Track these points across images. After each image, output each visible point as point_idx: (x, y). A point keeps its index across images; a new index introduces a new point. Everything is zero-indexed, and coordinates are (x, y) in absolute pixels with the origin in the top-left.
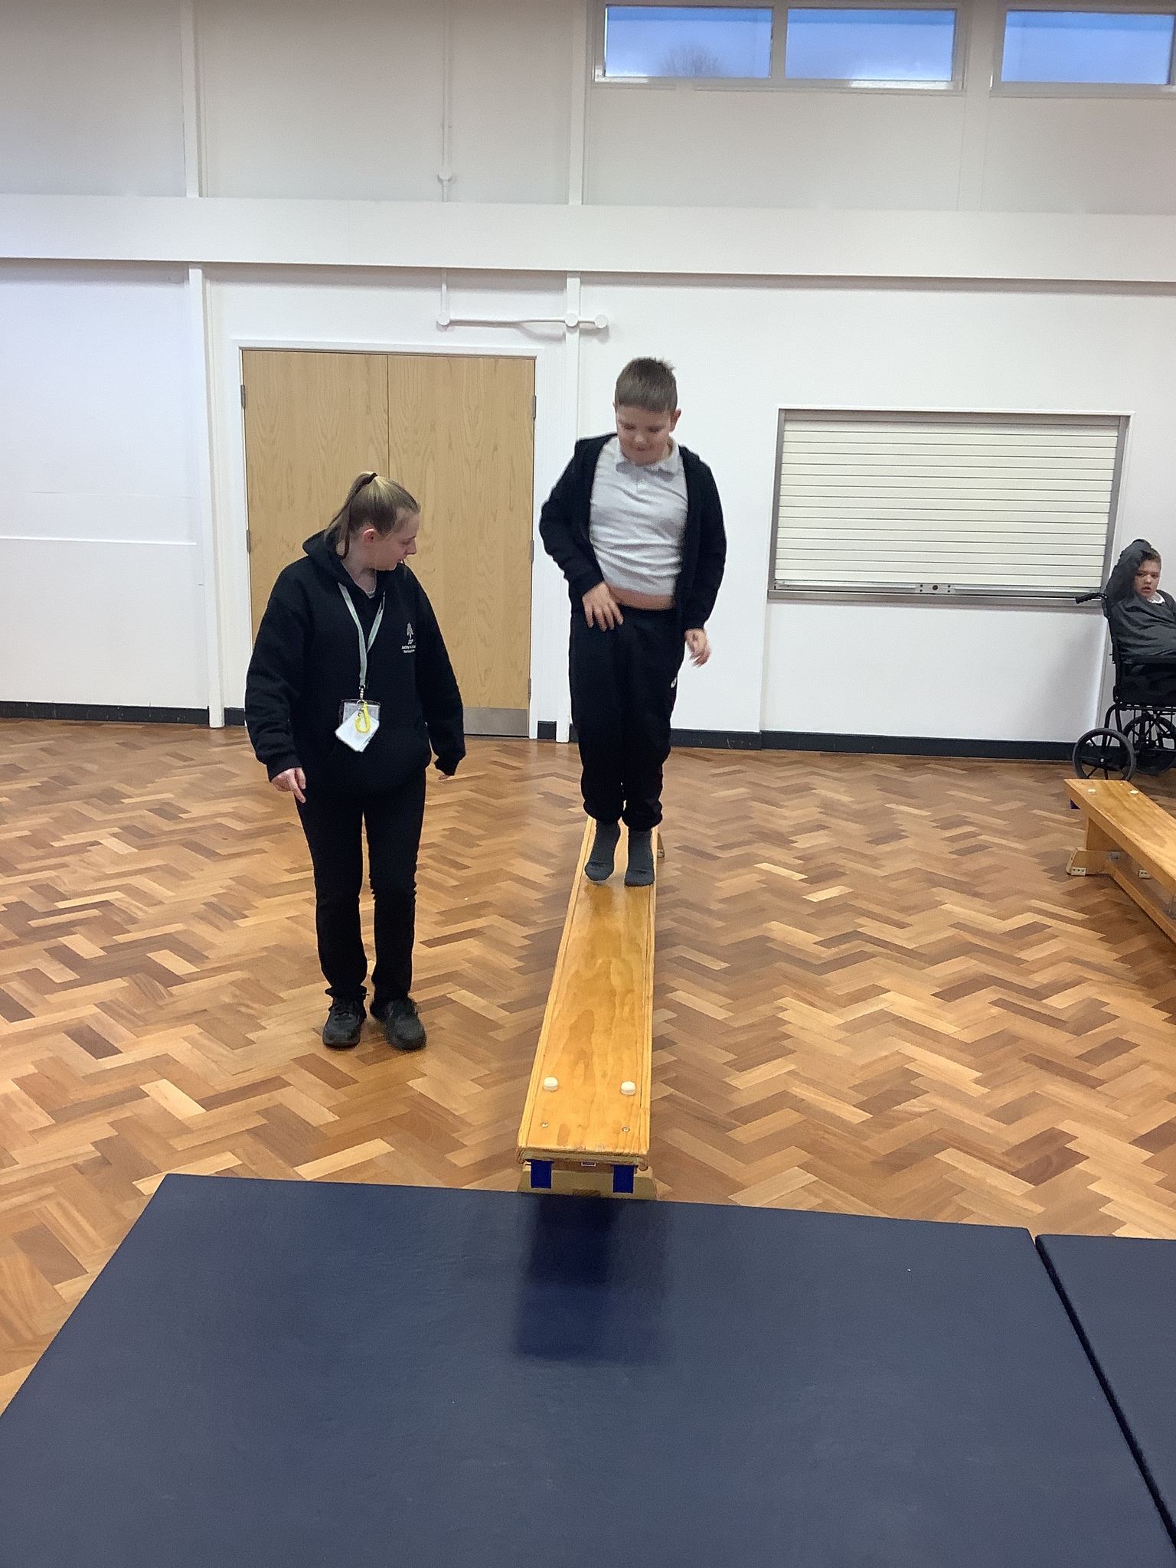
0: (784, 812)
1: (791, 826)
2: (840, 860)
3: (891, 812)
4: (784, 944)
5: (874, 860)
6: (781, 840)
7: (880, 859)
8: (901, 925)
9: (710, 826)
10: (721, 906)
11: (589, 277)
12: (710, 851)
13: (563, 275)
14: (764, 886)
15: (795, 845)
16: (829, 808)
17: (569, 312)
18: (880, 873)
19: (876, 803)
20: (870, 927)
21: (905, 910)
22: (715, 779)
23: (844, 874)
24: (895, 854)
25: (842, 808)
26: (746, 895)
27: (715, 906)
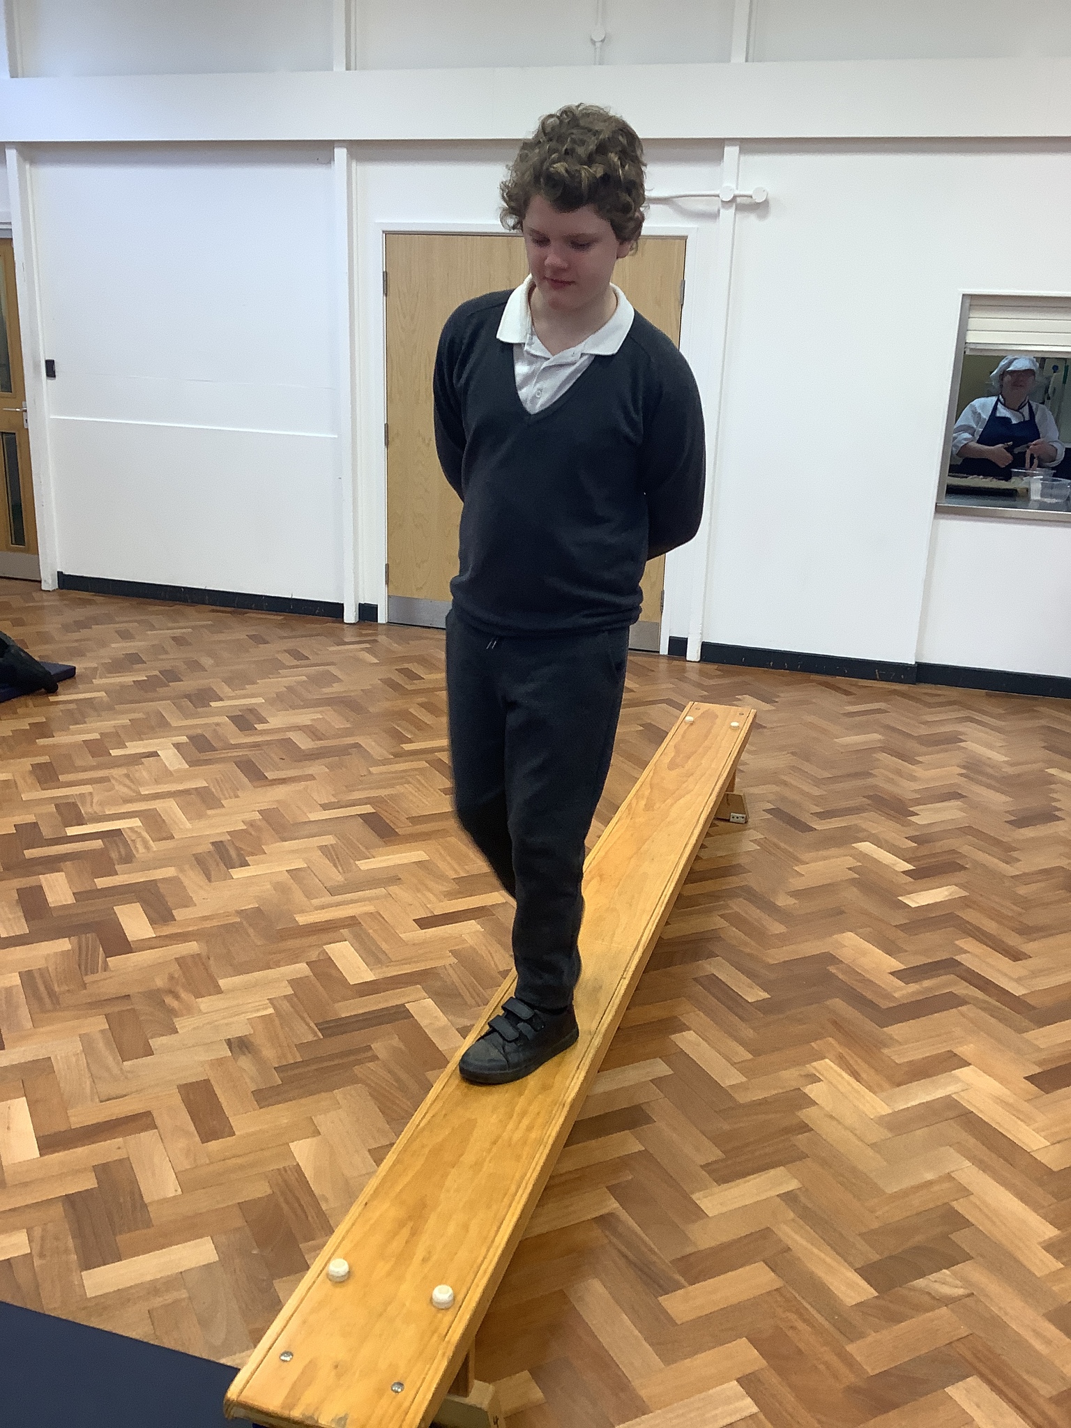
0: (918, 771)
1: (915, 791)
2: (966, 848)
3: (1050, 780)
4: (851, 971)
5: (1007, 851)
6: (898, 809)
7: (1015, 849)
8: (1016, 956)
9: (818, 782)
10: (791, 901)
11: (749, 145)
12: (806, 818)
13: (720, 143)
14: (857, 876)
15: (913, 819)
16: (974, 768)
17: (726, 184)
18: (1011, 870)
19: (1036, 766)
20: (975, 956)
21: (1027, 932)
22: (847, 720)
23: (963, 868)
24: (1036, 843)
25: (990, 771)
26: (828, 889)
27: (783, 901)
